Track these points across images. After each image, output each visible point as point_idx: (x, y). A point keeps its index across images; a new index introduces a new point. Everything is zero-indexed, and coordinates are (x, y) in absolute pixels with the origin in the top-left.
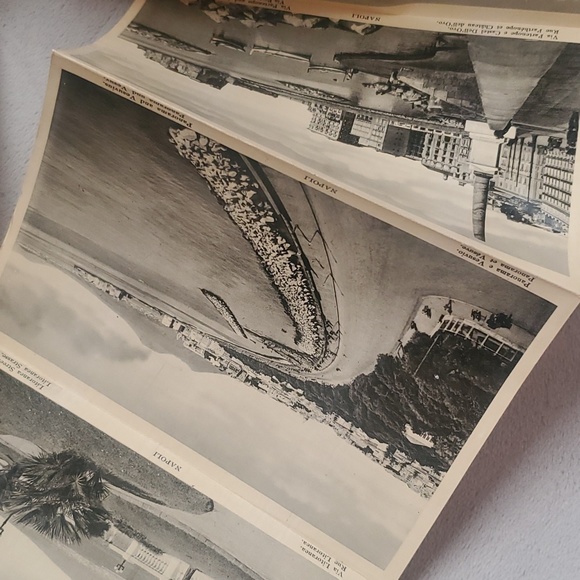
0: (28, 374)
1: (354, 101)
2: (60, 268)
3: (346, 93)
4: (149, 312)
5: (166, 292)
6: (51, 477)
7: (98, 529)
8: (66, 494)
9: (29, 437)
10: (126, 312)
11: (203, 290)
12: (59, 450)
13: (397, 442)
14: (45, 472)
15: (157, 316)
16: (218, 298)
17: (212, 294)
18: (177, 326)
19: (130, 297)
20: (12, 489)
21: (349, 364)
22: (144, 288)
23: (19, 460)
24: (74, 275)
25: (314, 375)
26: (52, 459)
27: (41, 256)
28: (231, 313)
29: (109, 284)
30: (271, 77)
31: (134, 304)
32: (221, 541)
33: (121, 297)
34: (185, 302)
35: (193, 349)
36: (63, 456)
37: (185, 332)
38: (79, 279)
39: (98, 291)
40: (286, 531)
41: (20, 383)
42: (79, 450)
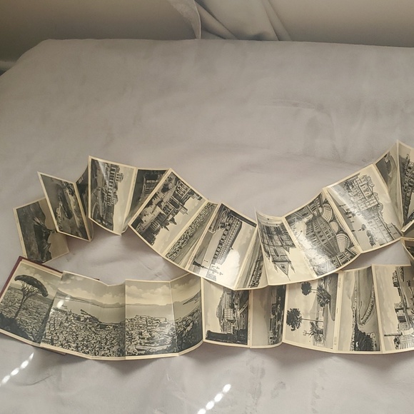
1: (407, 308)
3: (408, 306)
4: (355, 295)
5: (359, 296)
7: (321, 306)
8: (324, 299)
9: (330, 289)
12: (330, 294)
13: (355, 342)
14: (326, 294)
15: (355, 297)
16: (362, 304)
20: (321, 291)
21: (361, 328)
22: (358, 293)
23: (325, 289)
25: (358, 324)
26: (328, 294)
28: (361, 307)
30: (404, 292)
31: (355, 292)
32: (329, 324)
33: (356, 290)
34: (359, 300)
35: (354, 305)
37: (355, 302)
39: (355, 286)
40: (336, 334)
42: (332, 297)
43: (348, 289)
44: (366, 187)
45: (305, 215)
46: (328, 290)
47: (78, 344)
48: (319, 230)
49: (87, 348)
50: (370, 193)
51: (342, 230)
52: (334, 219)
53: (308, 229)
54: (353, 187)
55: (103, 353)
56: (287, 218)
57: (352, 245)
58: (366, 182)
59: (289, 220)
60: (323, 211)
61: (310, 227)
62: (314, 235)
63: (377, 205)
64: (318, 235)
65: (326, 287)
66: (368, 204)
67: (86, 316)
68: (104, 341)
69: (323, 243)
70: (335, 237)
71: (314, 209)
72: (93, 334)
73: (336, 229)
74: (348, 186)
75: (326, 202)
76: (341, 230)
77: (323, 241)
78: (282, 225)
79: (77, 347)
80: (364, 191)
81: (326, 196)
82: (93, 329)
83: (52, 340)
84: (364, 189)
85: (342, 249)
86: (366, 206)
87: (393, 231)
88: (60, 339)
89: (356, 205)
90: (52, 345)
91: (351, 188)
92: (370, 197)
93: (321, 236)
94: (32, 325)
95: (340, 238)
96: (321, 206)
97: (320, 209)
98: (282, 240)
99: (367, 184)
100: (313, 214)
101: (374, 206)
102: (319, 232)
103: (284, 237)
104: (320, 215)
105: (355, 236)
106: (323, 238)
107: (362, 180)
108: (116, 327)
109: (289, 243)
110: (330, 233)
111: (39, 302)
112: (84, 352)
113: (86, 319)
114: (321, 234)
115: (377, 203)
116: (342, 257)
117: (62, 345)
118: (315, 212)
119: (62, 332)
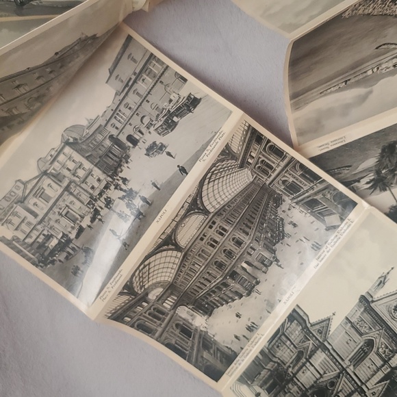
0: (335, 143)
2: (315, 100)
4: (361, 77)
5: (362, 64)
6: (390, 161)
9: (366, 158)
10: (351, 87)
11: (377, 48)
12: (380, 151)
14: (386, 161)
15: (365, 75)
16: (384, 45)
17: (380, 46)
18: (375, 70)
19: (349, 80)
20: (386, 178)
22: (352, 72)
23: (374, 168)
24: (323, 96)
26: (382, 156)
27: (305, 104)
28: (392, 44)
29: (338, 85)
31: (352, 81)
33: (346, 84)
34: (372, 59)
35: (388, 70)
36: (383, 150)
37: (380, 69)
38: (325, 95)
39: (336, 91)
41: (338, 148)
42: (385, 143)
43: (346, 109)
44: (31, 202)
45: (186, 331)
46: (371, 162)
48: (213, 270)
50: (47, 181)
51: (194, 200)
52: (168, 242)
53: (226, 301)
54: (49, 237)
56: (216, 375)
57: (227, 153)
58: (19, 209)
59: (219, 366)
60: (156, 285)
61: (214, 298)
62: (233, 275)
63: (74, 144)
64: (229, 263)
65: (368, 170)
66: (81, 173)
69: (247, 240)
70: (218, 213)
71: (158, 314)
73: (194, 223)
74: (52, 253)
75: (128, 288)
76: (195, 205)
77: (239, 243)
78: (248, 377)
80: (47, 199)
81: (113, 297)
84: (40, 202)
85: (243, 178)
86: (90, 173)
87: (127, 69)
89: (100, 203)
91: (54, 242)
92: (57, 178)
93: (229, 254)
95: (215, 198)
96: (144, 298)
97: (152, 296)
98: (303, 357)
99: (22, 201)
100: (175, 307)
101: (80, 151)
102: (220, 266)
103: (286, 354)
104: (171, 288)
105: (196, 158)
106: (231, 246)
107: (16, 221)
109: (296, 332)
110: (212, 233)
114: (222, 258)
115: (68, 150)
116: (265, 168)
118: (168, 305)
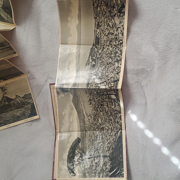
47: (115, 62)
49: (117, 52)
55: (120, 35)
67: (91, 60)
68: (111, 37)
72: (105, 50)
79: (118, 61)
82: (100, 51)
83: (114, 82)
88: (113, 76)
90: (118, 80)
94: (108, 137)
108: (98, 24)
111: (87, 142)
112: (121, 54)
113: (93, 60)
117: (118, 73)
119: (107, 76)
